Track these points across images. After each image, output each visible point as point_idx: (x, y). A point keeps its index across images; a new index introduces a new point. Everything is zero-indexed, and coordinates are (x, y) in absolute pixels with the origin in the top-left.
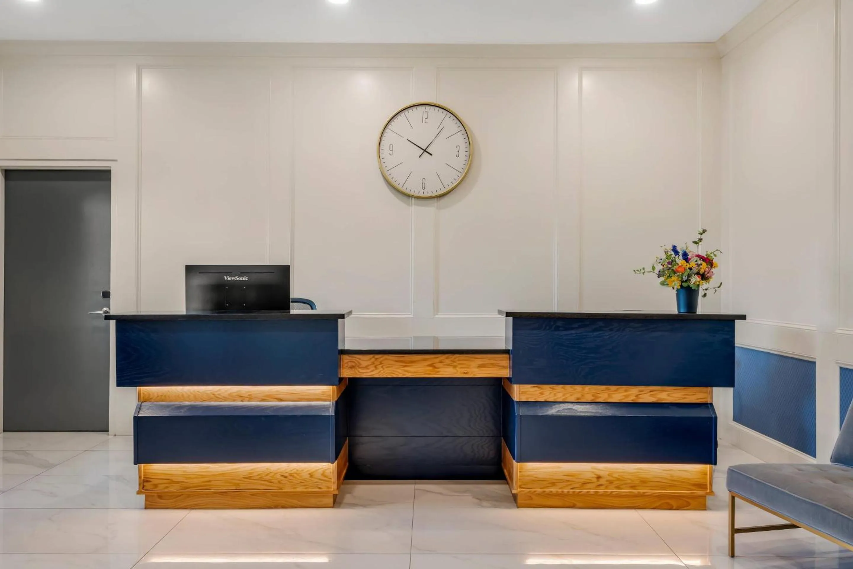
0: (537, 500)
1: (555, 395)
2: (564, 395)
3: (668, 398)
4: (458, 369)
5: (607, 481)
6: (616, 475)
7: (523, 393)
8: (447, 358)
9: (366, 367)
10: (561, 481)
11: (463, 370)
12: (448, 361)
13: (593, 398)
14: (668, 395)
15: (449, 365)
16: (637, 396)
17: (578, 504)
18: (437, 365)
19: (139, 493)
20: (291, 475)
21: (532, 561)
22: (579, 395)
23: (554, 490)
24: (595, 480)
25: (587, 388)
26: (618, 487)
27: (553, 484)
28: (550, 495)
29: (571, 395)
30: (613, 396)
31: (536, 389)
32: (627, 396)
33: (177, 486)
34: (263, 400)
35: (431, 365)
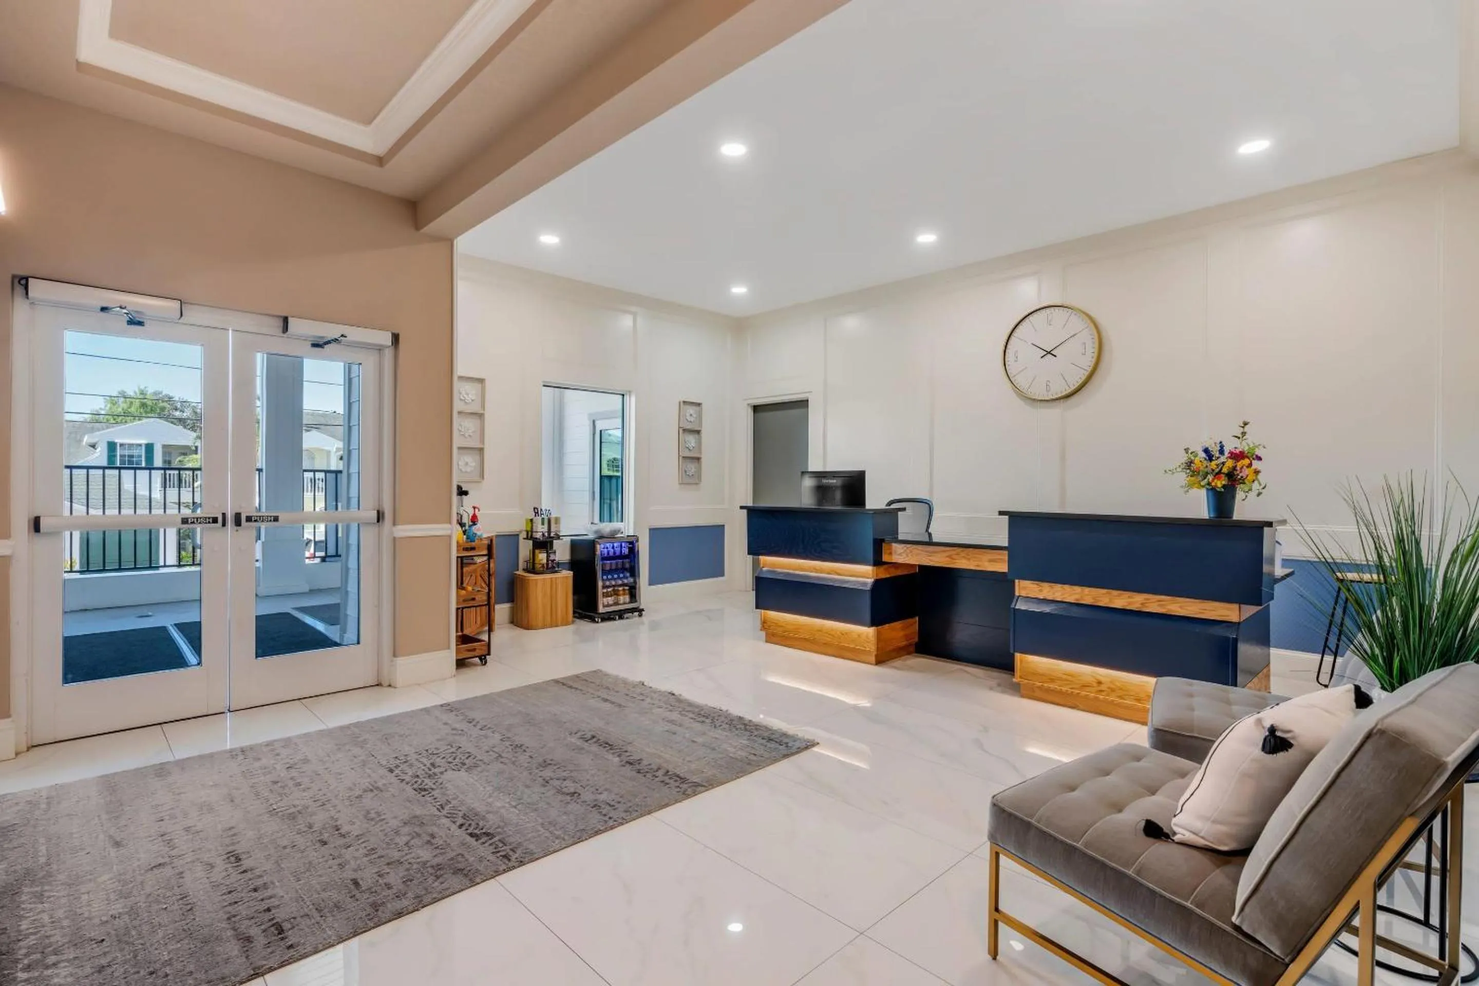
0: (1038, 693)
1: (1054, 594)
2: (1063, 595)
3: (1179, 610)
4: (971, 561)
5: (1109, 688)
6: (1118, 684)
7: (1025, 588)
8: (963, 551)
9: (900, 554)
10: (1060, 679)
11: (976, 563)
12: (963, 554)
13: (1092, 601)
14: (1181, 607)
15: (964, 557)
16: (1142, 604)
17: (1081, 706)
18: (955, 557)
19: (761, 630)
20: (846, 633)
21: (1032, 750)
22: (1077, 596)
23: (1052, 686)
24: (1095, 684)
25: (1087, 590)
26: (1121, 697)
27: (1052, 680)
28: (1048, 690)
29: (1070, 596)
30: (1116, 601)
31: (1036, 586)
32: (1130, 604)
33: (781, 629)
34: (829, 573)
35: (950, 557)
